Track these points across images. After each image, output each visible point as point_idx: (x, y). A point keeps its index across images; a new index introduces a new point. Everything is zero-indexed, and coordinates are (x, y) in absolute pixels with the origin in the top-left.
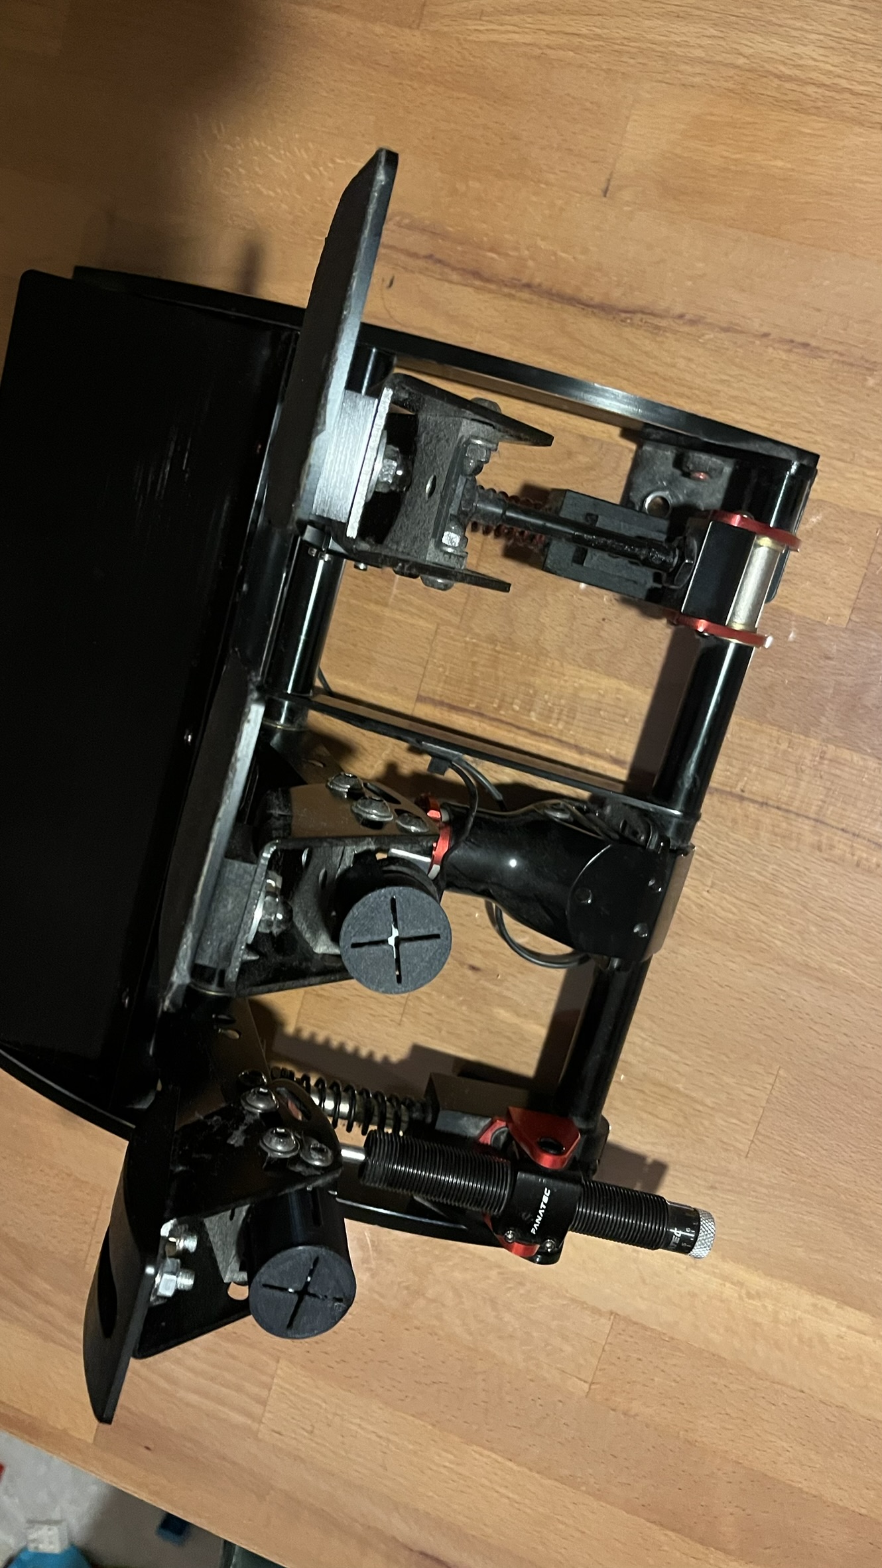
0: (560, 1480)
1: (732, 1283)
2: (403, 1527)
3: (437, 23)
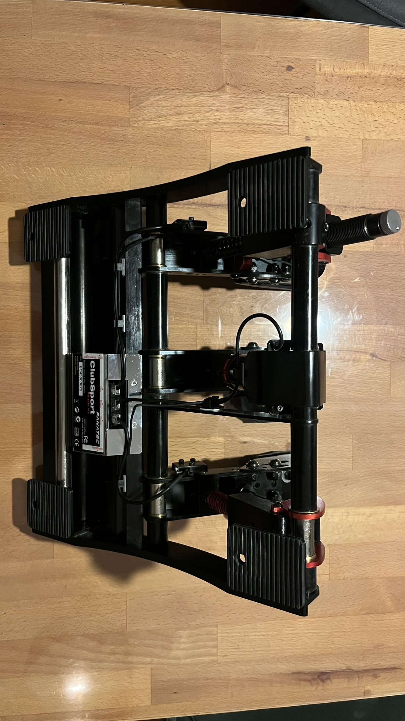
0: (330, 616)
1: (362, 515)
2: (283, 666)
3: (136, 124)
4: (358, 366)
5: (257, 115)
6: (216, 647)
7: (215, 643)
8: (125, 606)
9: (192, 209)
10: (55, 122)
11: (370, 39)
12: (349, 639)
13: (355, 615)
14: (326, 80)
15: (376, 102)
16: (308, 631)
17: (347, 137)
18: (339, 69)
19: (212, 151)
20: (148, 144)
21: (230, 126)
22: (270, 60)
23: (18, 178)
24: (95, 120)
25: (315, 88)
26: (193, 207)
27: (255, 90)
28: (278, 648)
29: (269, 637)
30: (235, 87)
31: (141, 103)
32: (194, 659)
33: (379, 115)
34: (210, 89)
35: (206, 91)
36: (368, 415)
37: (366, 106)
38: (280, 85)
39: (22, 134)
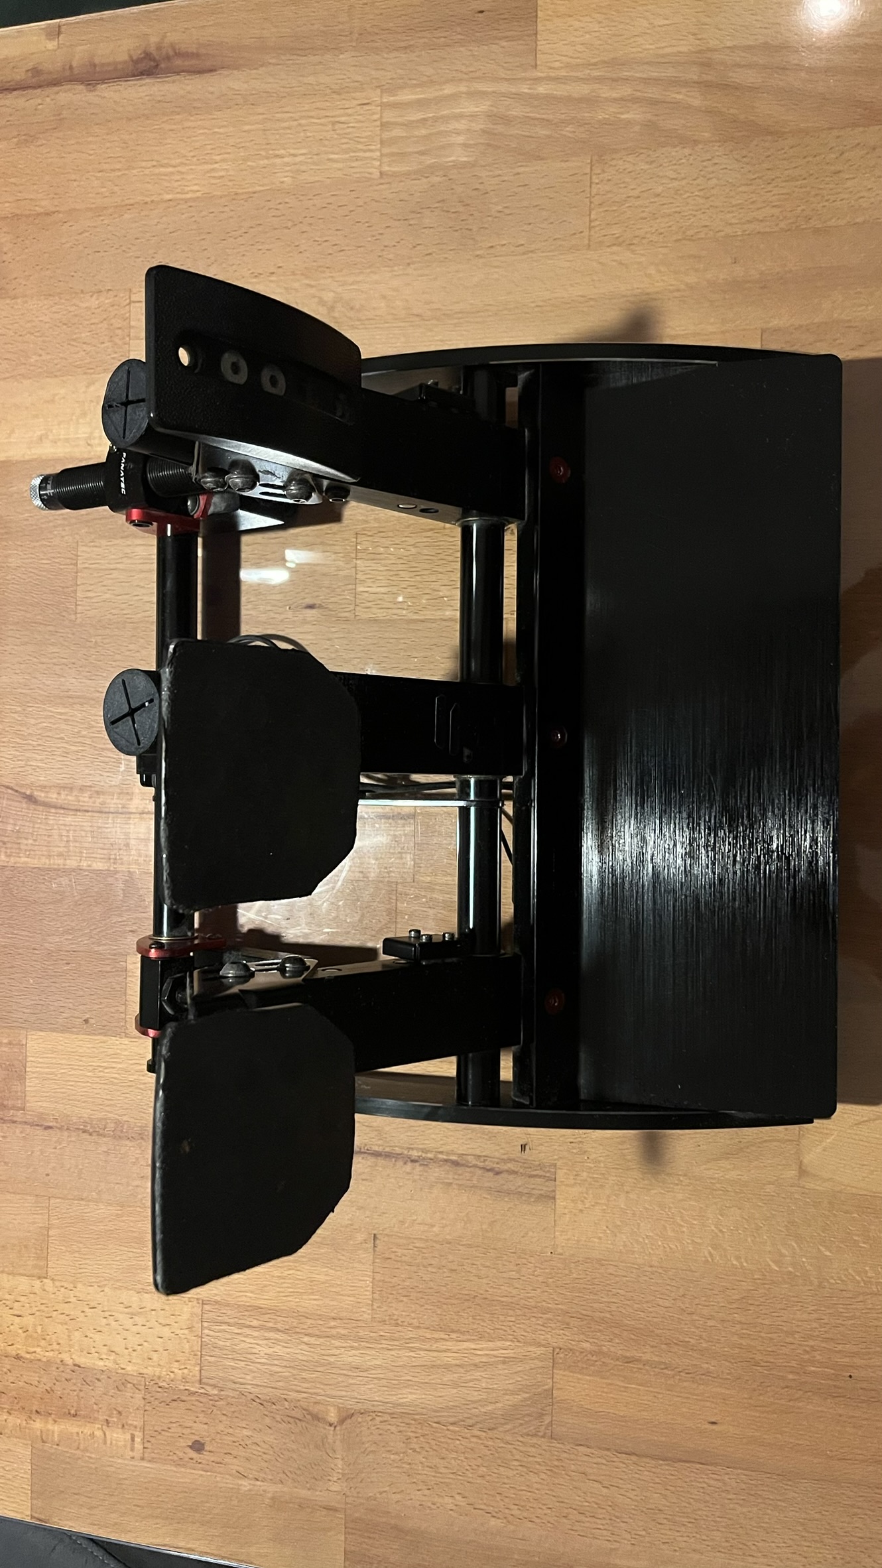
0: (130, 207)
2: (236, 85)
3: (539, 1353)
4: (63, 776)
5: (270, 1351)
6: (384, 126)
7: (386, 135)
8: (593, 216)
9: (417, 1149)
10: (728, 1374)
11: (29, 1492)
12: (91, 155)
13: (78, 210)
14: (120, 1413)
15: (18, 1357)
16: (179, 169)
17: (79, 1286)
18: (93, 1435)
19: (369, 1276)
20: (512, 1303)
21: (328, 1330)
22: (241, 1469)
23: (821, 1247)
24: (635, 1370)
25: (144, 1399)
26: (415, 1154)
27: (274, 1407)
28: (247, 128)
29: (263, 153)
30: (316, 1417)
31: (526, 1399)
32: (437, 94)
33: (12, 1327)
34: (370, 1418)
35: (380, 1414)
36: (44, 666)
37: (38, 1350)
38: (219, 1412)
39: (807, 1352)
